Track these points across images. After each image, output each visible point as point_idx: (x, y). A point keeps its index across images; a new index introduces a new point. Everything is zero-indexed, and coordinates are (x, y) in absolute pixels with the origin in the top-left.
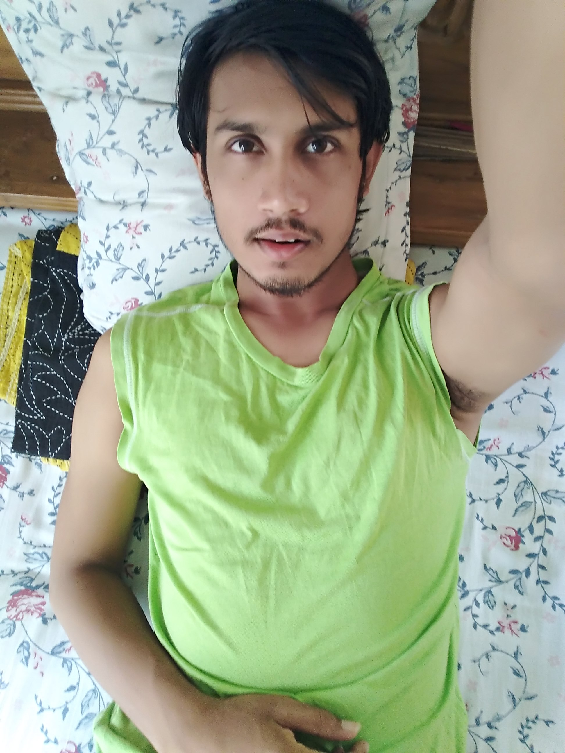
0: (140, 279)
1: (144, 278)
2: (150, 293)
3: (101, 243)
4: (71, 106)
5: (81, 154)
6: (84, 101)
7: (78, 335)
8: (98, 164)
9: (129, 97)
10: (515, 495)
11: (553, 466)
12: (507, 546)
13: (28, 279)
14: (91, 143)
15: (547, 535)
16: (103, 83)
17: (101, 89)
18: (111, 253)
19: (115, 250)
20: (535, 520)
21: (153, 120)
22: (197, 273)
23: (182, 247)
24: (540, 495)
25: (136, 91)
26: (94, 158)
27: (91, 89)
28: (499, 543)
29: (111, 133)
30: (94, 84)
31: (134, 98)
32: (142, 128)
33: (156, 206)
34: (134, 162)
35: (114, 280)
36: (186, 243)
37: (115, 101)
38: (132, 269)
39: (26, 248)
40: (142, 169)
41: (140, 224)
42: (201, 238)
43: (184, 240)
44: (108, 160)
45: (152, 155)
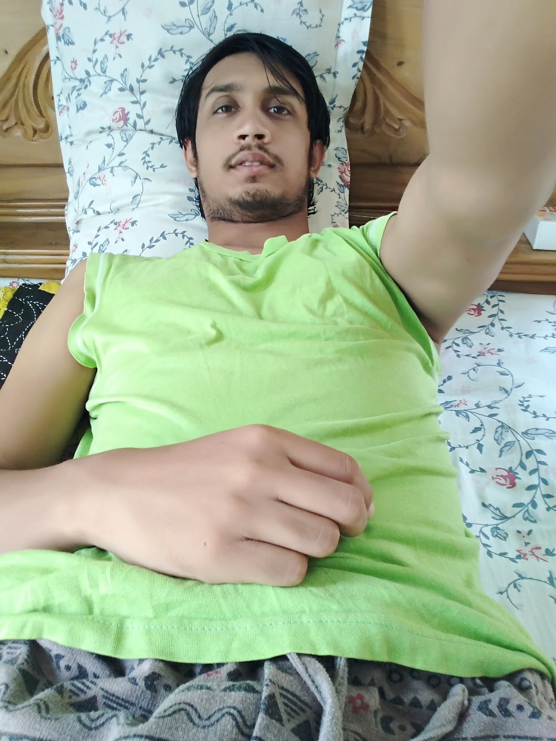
5: (91, 179)
8: (103, 183)
9: (141, 129)
10: (495, 439)
11: (525, 410)
12: (503, 485)
14: (103, 166)
15: (541, 467)
16: (124, 117)
17: (122, 123)
20: (524, 456)
21: (156, 144)
23: (161, 238)
24: (521, 435)
25: (148, 122)
26: (102, 178)
28: (492, 483)
29: (121, 155)
30: (118, 119)
31: (145, 130)
32: (147, 149)
34: (135, 174)
37: (130, 131)
40: (140, 178)
41: (129, 221)
42: (179, 231)
43: (164, 232)
44: (114, 176)
45: (151, 170)
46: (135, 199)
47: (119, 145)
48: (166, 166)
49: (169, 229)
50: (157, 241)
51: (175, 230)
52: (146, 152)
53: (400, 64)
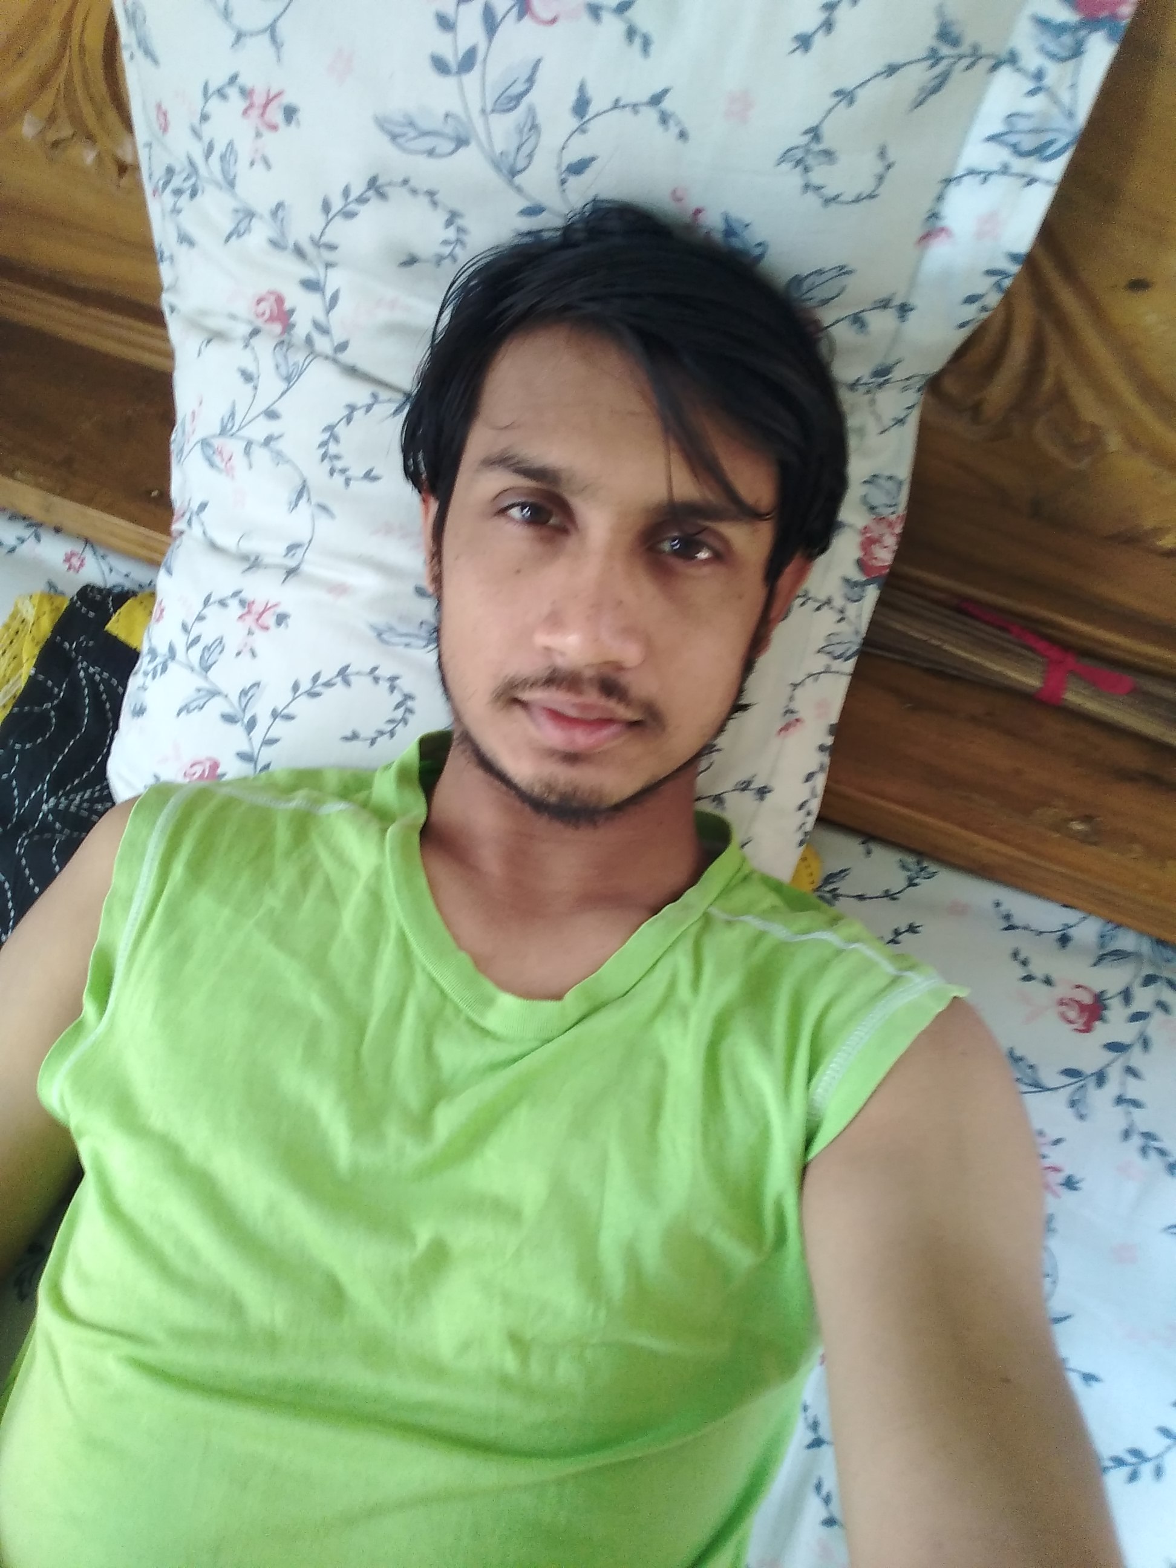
0: (236, 722)
1: (246, 721)
2: (247, 757)
3: (185, 628)
4: (214, 351)
5: (205, 443)
6: (241, 345)
7: (79, 807)
8: (229, 471)
9: (327, 358)
13: (27, 669)
14: (229, 426)
16: (283, 316)
17: (277, 328)
18: (196, 652)
19: (207, 648)
21: (358, 411)
22: (354, 743)
23: (339, 679)
25: (342, 347)
26: (226, 457)
27: (259, 323)
29: (271, 414)
30: (267, 315)
31: (335, 361)
32: (333, 420)
33: (315, 582)
34: (298, 483)
35: (185, 709)
36: (352, 674)
37: (298, 357)
38: (226, 696)
39: (47, 607)
40: (309, 499)
41: (272, 610)
42: (384, 672)
43: (347, 667)
44: (251, 466)
45: (338, 479)
46: (293, 552)
47: (270, 385)
48: (376, 479)
49: (361, 658)
50: (328, 684)
51: (375, 669)
52: (330, 428)
53: (1138, 285)
